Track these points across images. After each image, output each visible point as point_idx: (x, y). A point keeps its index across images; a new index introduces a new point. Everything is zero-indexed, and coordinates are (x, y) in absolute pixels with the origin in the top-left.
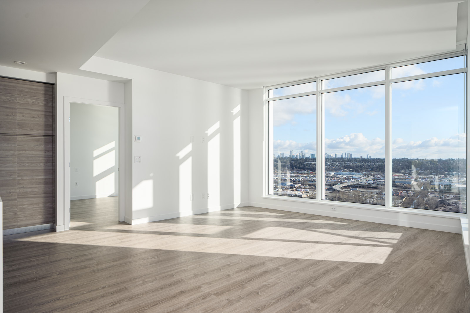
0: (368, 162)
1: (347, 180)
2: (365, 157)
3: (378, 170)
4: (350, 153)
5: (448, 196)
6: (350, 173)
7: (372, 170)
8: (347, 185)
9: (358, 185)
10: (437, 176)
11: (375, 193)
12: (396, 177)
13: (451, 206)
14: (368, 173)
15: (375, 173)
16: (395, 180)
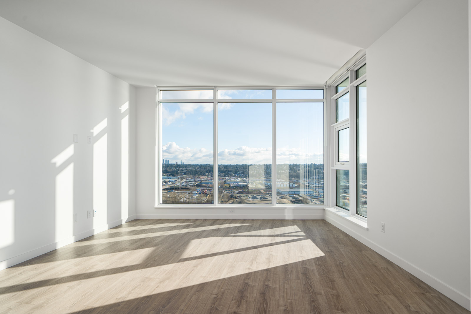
0: (182, 167)
1: (165, 183)
2: (179, 163)
3: (190, 174)
4: (168, 160)
5: (235, 192)
6: (168, 177)
7: (185, 174)
8: (165, 188)
9: (174, 187)
10: (228, 177)
11: (188, 193)
12: (202, 179)
13: (237, 198)
14: (182, 176)
15: (187, 176)
16: (202, 181)
